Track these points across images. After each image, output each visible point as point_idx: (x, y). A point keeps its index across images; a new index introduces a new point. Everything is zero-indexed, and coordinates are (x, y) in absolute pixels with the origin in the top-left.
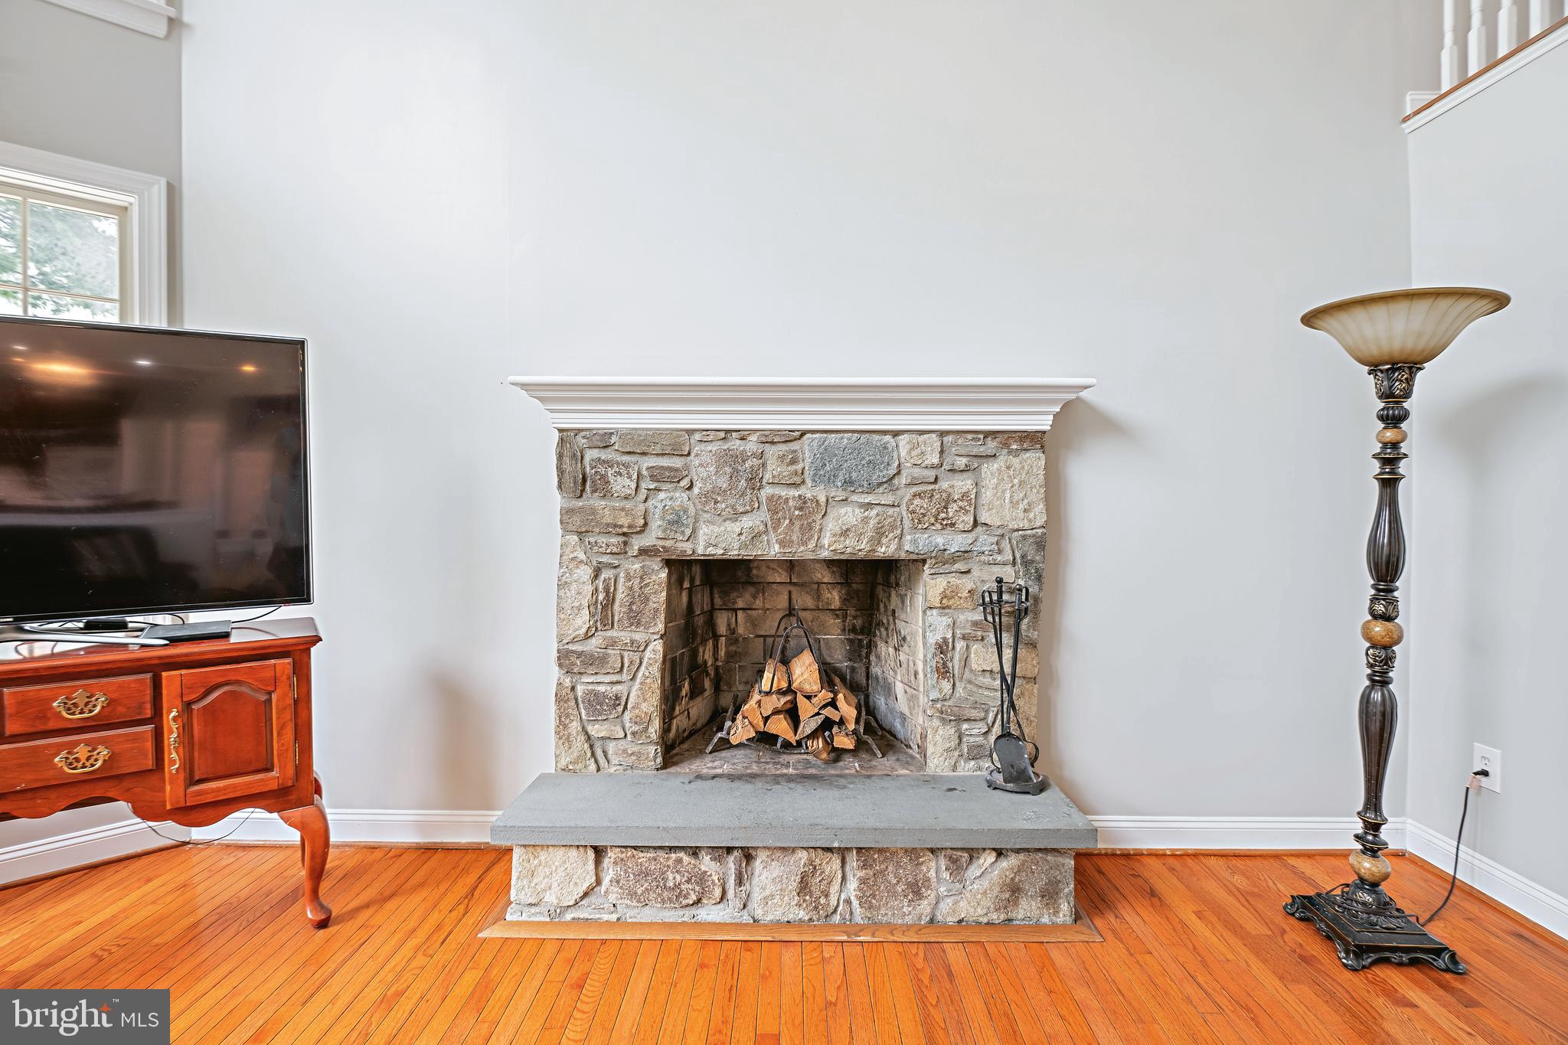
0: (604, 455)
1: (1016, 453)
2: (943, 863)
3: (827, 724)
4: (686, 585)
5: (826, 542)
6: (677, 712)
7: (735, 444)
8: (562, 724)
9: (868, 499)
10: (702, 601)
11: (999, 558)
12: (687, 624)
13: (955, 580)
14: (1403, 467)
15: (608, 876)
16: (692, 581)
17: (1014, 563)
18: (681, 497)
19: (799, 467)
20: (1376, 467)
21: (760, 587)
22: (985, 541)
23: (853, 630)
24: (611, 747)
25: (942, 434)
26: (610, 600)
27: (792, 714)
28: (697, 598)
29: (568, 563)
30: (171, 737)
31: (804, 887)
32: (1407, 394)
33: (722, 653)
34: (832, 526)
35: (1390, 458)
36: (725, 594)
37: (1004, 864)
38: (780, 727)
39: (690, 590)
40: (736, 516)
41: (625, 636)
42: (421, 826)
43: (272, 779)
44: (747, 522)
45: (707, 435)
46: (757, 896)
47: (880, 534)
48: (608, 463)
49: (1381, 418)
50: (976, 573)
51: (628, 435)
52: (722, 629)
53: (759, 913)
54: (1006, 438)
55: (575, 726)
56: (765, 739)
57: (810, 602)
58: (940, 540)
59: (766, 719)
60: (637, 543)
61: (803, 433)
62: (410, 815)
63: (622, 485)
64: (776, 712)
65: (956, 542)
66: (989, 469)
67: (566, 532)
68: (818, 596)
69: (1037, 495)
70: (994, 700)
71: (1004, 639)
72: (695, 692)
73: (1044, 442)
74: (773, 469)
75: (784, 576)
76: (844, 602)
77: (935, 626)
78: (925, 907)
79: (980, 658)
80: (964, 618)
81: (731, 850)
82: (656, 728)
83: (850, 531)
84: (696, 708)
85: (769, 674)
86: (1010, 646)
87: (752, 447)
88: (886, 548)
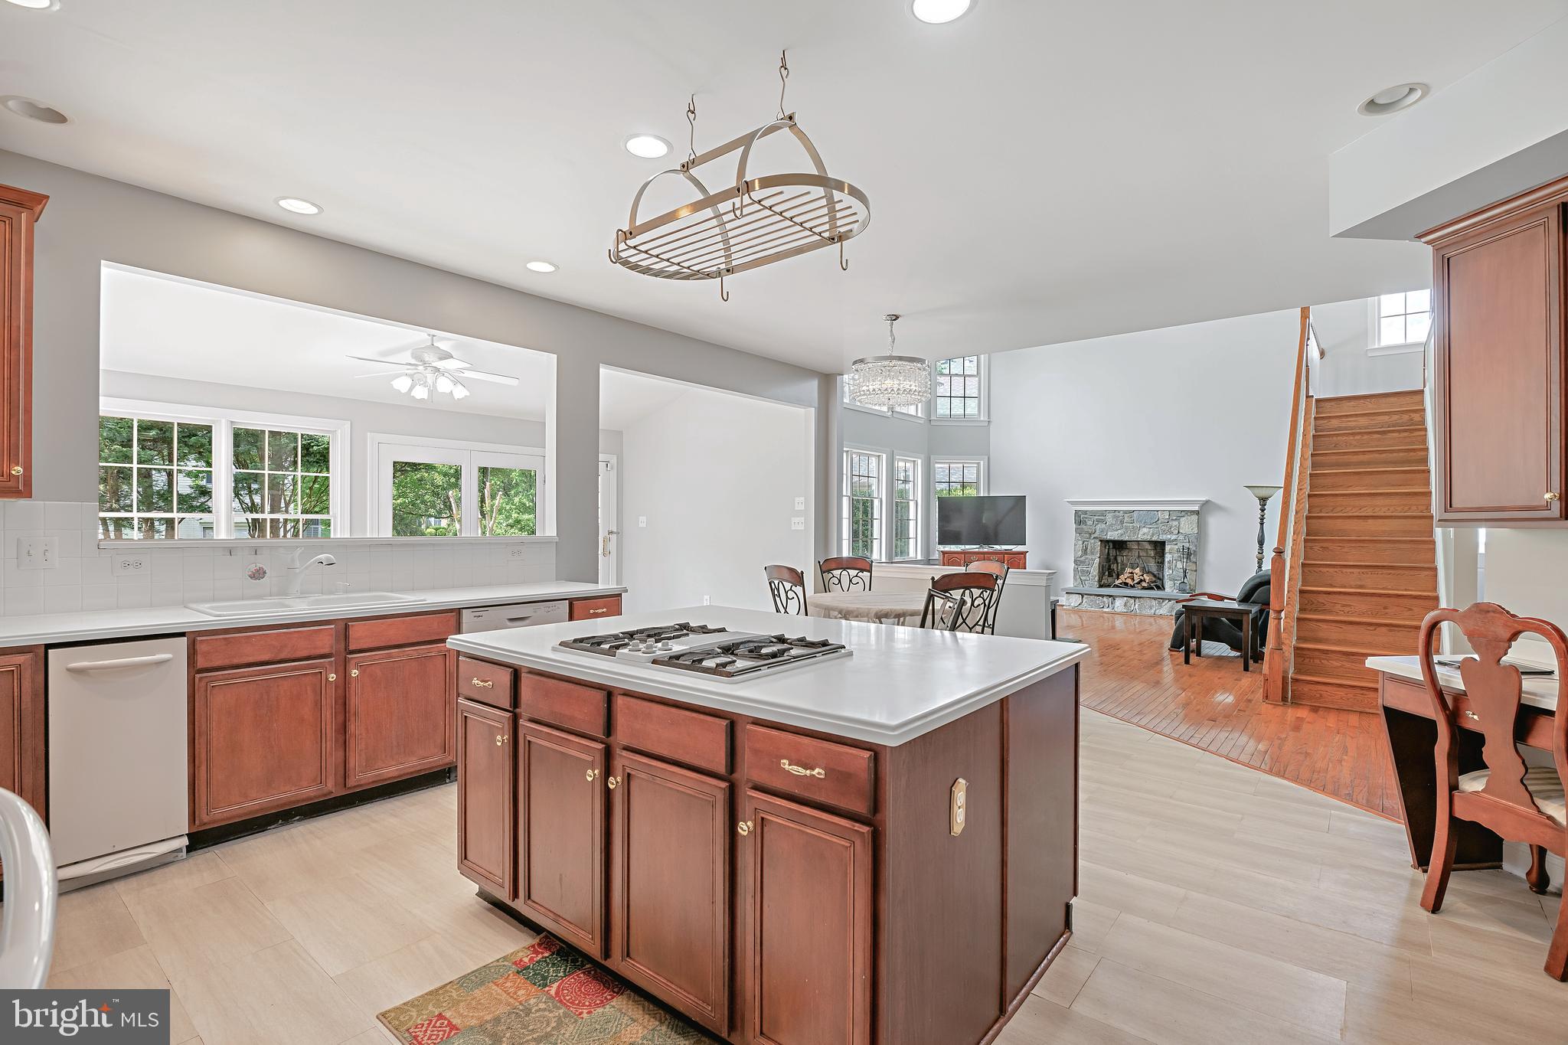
0: (1086, 516)
1: (1190, 516)
2: (1157, 602)
3: (1141, 581)
4: (1107, 547)
5: (1139, 536)
6: (1104, 577)
7: (1117, 513)
8: (1075, 576)
9: (1150, 526)
10: (1113, 552)
11: (1185, 541)
12: (1108, 558)
13: (1172, 546)
14: (1265, 521)
17: (1189, 542)
18: (1104, 526)
19: (1132, 519)
20: (1259, 520)
21: (1130, 550)
22: (1181, 537)
23: (1158, 563)
24: (1087, 582)
25: (1170, 511)
26: (1087, 549)
27: (1133, 579)
28: (1111, 552)
29: (1077, 540)
31: (1125, 605)
32: (1265, 505)
33: (1119, 568)
34: (1141, 533)
35: (1262, 519)
36: (1120, 551)
38: (1129, 581)
39: (1109, 549)
40: (1117, 530)
41: (1090, 557)
44: (1120, 531)
45: (1110, 511)
46: (1116, 606)
47: (1153, 535)
48: (1086, 518)
49: (1260, 510)
50: (1178, 544)
51: (1091, 511)
52: (1119, 561)
53: (1116, 610)
54: (1187, 512)
55: (1078, 577)
56: (1126, 584)
57: (1145, 555)
58: (1169, 536)
59: (1125, 579)
60: (1093, 536)
61: (1134, 511)
63: (1090, 523)
64: (1128, 577)
65: (1174, 537)
66: (1182, 519)
67: (1076, 533)
68: (1147, 553)
69: (1195, 525)
70: (1182, 575)
71: (1185, 560)
72: (1110, 575)
73: (1197, 513)
74: (1126, 519)
75: (1137, 547)
76: (1156, 554)
77: (1168, 557)
78: (1153, 611)
79: (1179, 565)
80: (1176, 555)
81: (1110, 596)
82: (1097, 578)
83: (1145, 534)
84: (1110, 580)
85: (1128, 570)
86: (1187, 562)
87: (1121, 514)
88: (1155, 539)
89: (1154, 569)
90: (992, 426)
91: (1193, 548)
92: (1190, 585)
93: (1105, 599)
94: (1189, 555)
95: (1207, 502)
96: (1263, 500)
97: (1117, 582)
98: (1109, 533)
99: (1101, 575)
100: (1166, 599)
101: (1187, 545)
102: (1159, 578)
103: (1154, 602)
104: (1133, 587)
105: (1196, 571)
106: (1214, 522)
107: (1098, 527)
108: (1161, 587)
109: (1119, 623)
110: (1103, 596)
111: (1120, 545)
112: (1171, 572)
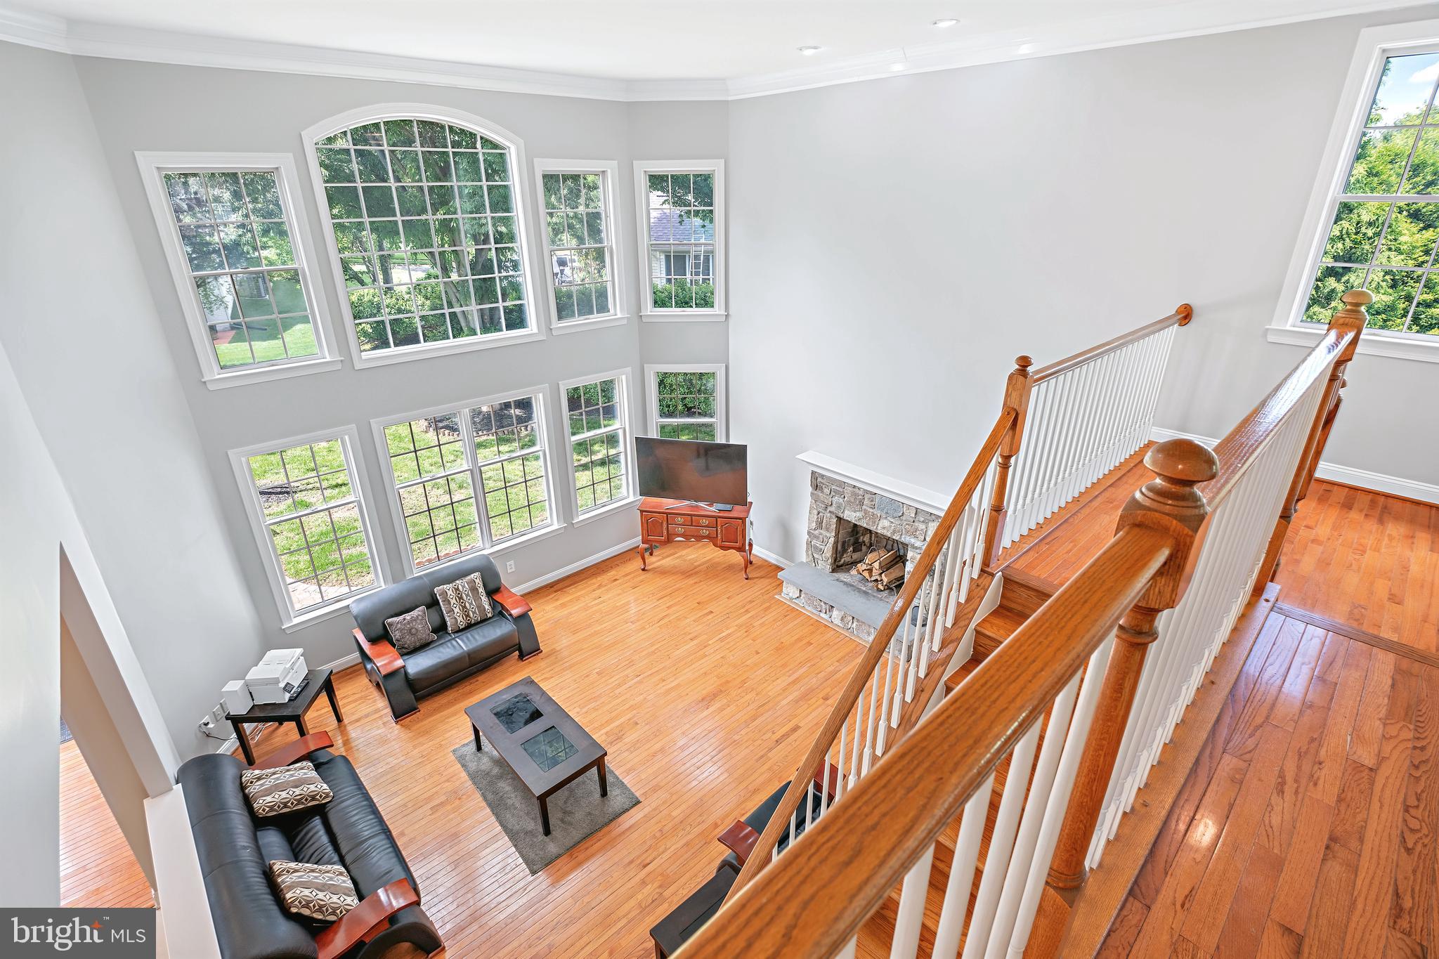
0: (822, 482)
3: (878, 581)
7: (857, 490)
8: (807, 551)
9: (893, 520)
12: (853, 530)
15: (802, 596)
18: (841, 500)
19: (873, 503)
24: (819, 561)
25: (917, 508)
26: (821, 521)
27: (871, 574)
29: (812, 507)
31: (843, 619)
34: (881, 524)
38: (866, 575)
40: (856, 511)
41: (824, 534)
42: (777, 560)
43: (737, 545)
44: (858, 515)
45: (849, 485)
46: (833, 616)
47: (894, 532)
48: (824, 484)
51: (828, 477)
53: (833, 620)
54: (937, 517)
55: (810, 552)
58: (913, 541)
59: (864, 570)
60: (829, 509)
61: (876, 494)
62: (774, 556)
63: (827, 491)
65: (915, 543)
66: (931, 524)
67: (812, 499)
74: (866, 502)
82: (830, 561)
83: (885, 528)
85: (870, 557)
87: (861, 493)
88: (896, 537)
90: (731, 321)
98: (846, 512)
107: (835, 499)
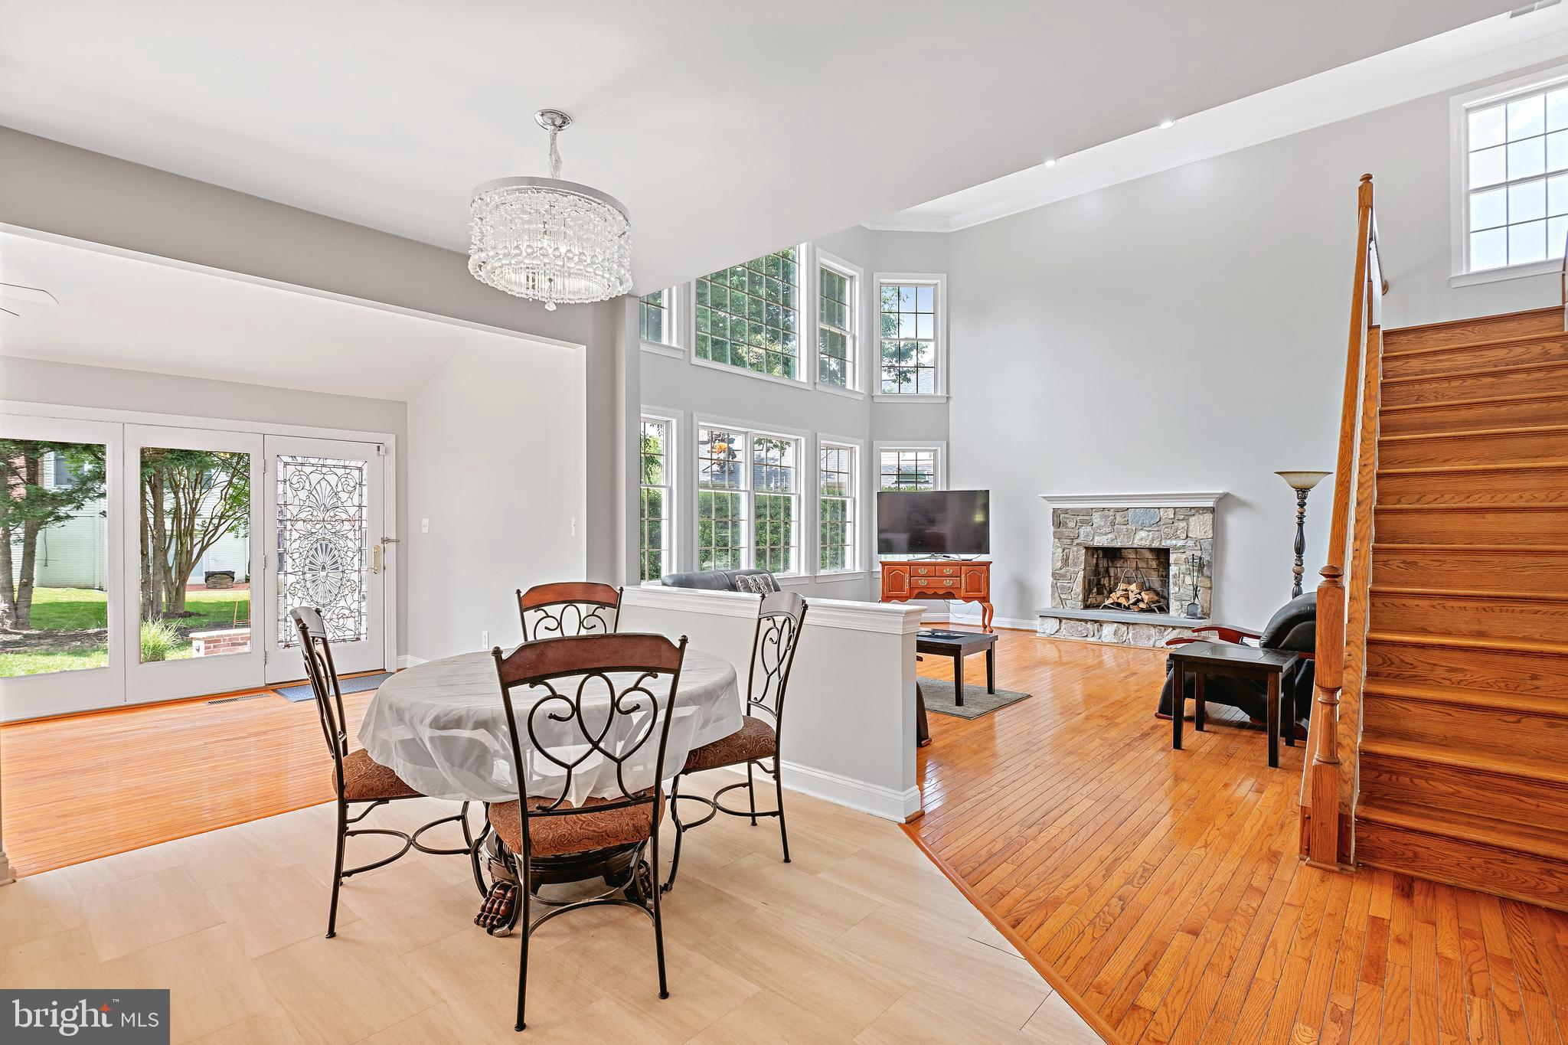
0: (1066, 516)
1: (1202, 514)
2: (1157, 630)
3: (1138, 601)
4: (1095, 556)
5: (1135, 542)
6: (1091, 596)
7: (1106, 511)
8: (1053, 594)
9: (1149, 529)
10: (1103, 563)
11: (1196, 548)
12: (1096, 570)
13: (1179, 555)
14: (1305, 520)
15: (1063, 627)
16: (1098, 555)
17: (1201, 550)
18: (1089, 528)
19: (1126, 519)
20: (1297, 520)
21: (1126, 559)
22: (1190, 543)
23: (1162, 576)
24: (1068, 602)
25: (1175, 508)
26: (1068, 558)
27: (1128, 598)
28: (1101, 562)
29: (1055, 547)
30: (963, 581)
31: (1115, 633)
32: (1305, 498)
33: (1112, 582)
34: (1138, 537)
35: (1301, 517)
36: (1112, 562)
37: (1175, 631)
38: (1122, 601)
39: (1097, 559)
40: (1106, 534)
41: (1072, 569)
42: (1013, 623)
43: (982, 594)
44: (1110, 536)
45: (1097, 510)
46: (1103, 635)
47: (1153, 540)
48: (1067, 518)
49: (1298, 505)
50: (1187, 553)
51: (1074, 510)
52: (1112, 574)
53: (1103, 640)
54: (1198, 509)
55: (1057, 595)
56: (1119, 605)
57: (1145, 566)
58: (1174, 542)
59: (1118, 598)
60: (1076, 542)
61: (1128, 509)
62: (1008, 620)
63: (1072, 524)
64: (1121, 596)
65: (1180, 543)
66: (1192, 519)
67: (1055, 538)
68: (1148, 564)
69: (1209, 527)
70: (1191, 593)
71: (1196, 574)
72: (1100, 593)
73: (1212, 510)
74: (1118, 519)
75: (1134, 556)
76: (1158, 565)
77: (1173, 570)
78: (1151, 643)
79: (1188, 580)
80: (1183, 567)
81: (1096, 622)
82: (1081, 597)
83: (1143, 539)
84: (1099, 598)
85: (1122, 586)
86: (1198, 577)
87: (1111, 513)
88: (1156, 545)
89: (1157, 585)
90: (951, 402)
91: (1206, 558)
92: (1202, 607)
93: (1089, 625)
94: (1201, 567)
95: (1226, 496)
96: (1303, 492)
97: (1108, 602)
98: (1096, 538)
99: (1087, 592)
100: (1170, 627)
101: (1198, 554)
102: (1164, 597)
103: (1153, 631)
104: (1128, 608)
105: (1210, 588)
106: (1234, 522)
107: (1082, 531)
108: (1164, 609)
109: (1108, 657)
110: (1086, 621)
111: (1112, 554)
112: (1177, 589)
